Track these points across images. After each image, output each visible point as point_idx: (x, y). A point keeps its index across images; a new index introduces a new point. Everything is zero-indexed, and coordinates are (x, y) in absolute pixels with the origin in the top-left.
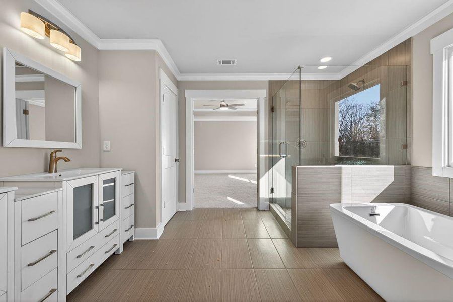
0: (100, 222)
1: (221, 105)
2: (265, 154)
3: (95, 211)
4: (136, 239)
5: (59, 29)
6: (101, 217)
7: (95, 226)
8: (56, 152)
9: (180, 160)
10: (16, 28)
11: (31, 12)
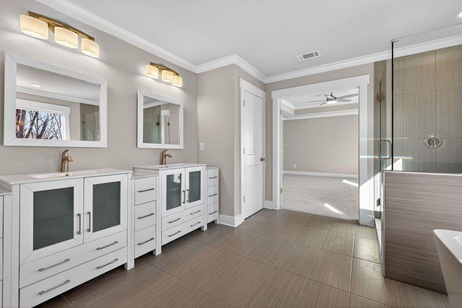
0: (186, 202)
1: (327, 99)
2: (368, 155)
3: (182, 194)
4: (220, 223)
5: (168, 69)
6: (187, 198)
7: (182, 204)
8: (165, 151)
9: (267, 159)
10: (144, 76)
11: (152, 64)
